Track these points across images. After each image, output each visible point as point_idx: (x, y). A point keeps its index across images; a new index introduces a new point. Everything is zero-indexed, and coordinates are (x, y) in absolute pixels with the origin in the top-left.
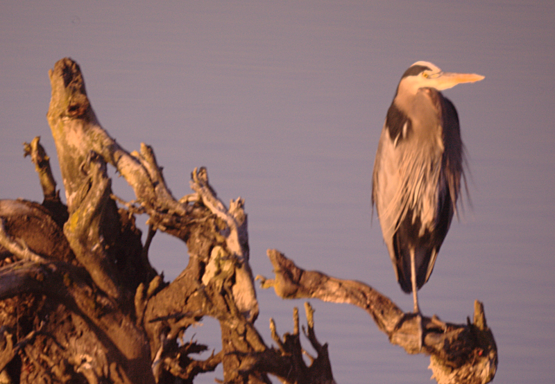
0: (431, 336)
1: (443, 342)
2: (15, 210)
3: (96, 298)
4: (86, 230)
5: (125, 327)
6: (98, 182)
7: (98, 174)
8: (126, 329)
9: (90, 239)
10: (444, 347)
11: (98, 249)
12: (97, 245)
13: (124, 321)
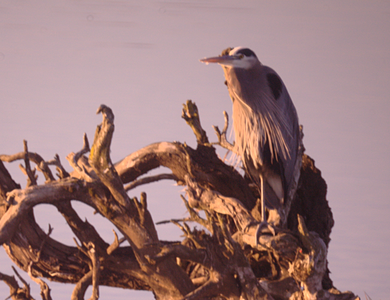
0: (263, 238)
1: (270, 242)
2: (167, 149)
3: (109, 205)
4: (98, 159)
5: (132, 226)
6: (104, 126)
7: (105, 121)
8: (133, 228)
9: (102, 165)
10: (272, 245)
11: (108, 172)
12: (107, 170)
13: (131, 222)
